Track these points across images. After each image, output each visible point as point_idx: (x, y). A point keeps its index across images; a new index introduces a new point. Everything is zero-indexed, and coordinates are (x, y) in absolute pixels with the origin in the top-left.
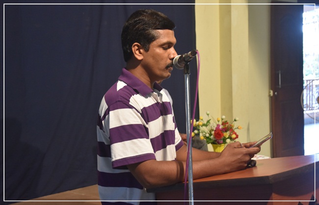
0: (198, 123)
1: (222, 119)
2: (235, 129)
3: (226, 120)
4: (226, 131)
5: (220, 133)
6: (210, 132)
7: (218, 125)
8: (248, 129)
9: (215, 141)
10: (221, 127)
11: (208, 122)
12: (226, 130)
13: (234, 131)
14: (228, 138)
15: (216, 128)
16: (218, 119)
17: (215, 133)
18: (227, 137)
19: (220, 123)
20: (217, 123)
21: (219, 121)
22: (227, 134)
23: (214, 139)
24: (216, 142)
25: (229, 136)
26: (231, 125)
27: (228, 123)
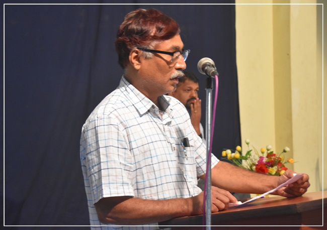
0: (233, 154)
1: (268, 150)
2: (285, 163)
3: (271, 151)
4: (272, 166)
5: (264, 168)
6: (251, 167)
7: (261, 158)
10: (265, 160)
11: (248, 153)
12: (272, 164)
13: (284, 166)
15: (258, 162)
16: (261, 149)
17: (256, 168)
18: (274, 173)
19: (265, 155)
20: (261, 155)
21: (263, 153)
22: (273, 170)
25: (276, 172)
26: (279, 158)
27: (274, 155)
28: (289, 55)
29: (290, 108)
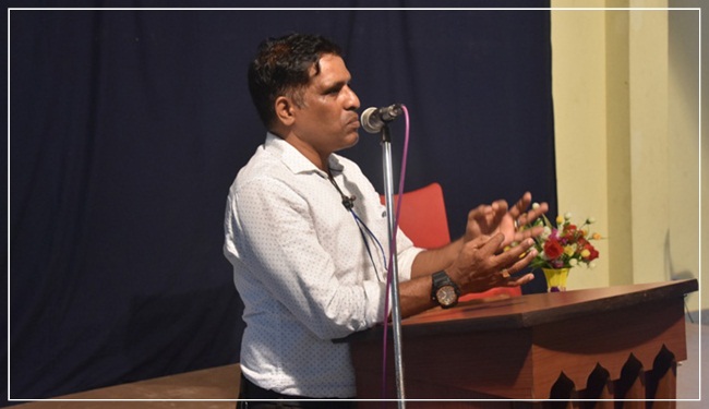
1: (566, 219)
2: (591, 238)
3: (569, 221)
4: (570, 243)
5: (558, 246)
7: (554, 232)
8: (667, 244)
9: (549, 262)
10: (559, 234)
12: (569, 240)
13: (588, 243)
14: (573, 257)
15: (550, 237)
17: (546, 246)
18: (571, 254)
21: (559, 223)
22: (571, 249)
23: (546, 259)
24: (550, 265)
25: (575, 253)
26: (581, 232)
27: (574, 227)
28: (627, 83)
29: (629, 157)
